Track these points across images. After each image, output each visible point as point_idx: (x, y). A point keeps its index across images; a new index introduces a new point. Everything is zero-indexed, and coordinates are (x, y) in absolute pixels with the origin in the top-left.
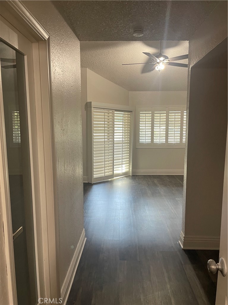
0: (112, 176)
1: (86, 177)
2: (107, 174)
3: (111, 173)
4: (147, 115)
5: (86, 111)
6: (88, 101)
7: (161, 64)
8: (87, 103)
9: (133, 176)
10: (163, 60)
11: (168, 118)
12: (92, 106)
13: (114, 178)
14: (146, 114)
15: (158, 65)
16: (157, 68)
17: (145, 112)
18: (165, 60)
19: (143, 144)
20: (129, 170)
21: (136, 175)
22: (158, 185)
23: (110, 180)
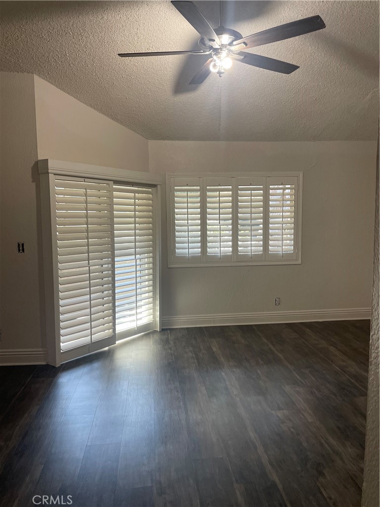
0: (111, 340)
1: (41, 349)
2: (96, 337)
3: (108, 333)
4: (190, 194)
5: (34, 183)
6: (40, 157)
7: (224, 53)
8: (37, 163)
9: (163, 330)
10: (231, 44)
11: (237, 201)
12: (49, 171)
13: (117, 342)
14: (187, 191)
15: (215, 57)
16: (215, 66)
17: (185, 187)
18: (235, 43)
19: (183, 259)
20: (154, 317)
21: (170, 329)
22: (222, 359)
23: (106, 348)
